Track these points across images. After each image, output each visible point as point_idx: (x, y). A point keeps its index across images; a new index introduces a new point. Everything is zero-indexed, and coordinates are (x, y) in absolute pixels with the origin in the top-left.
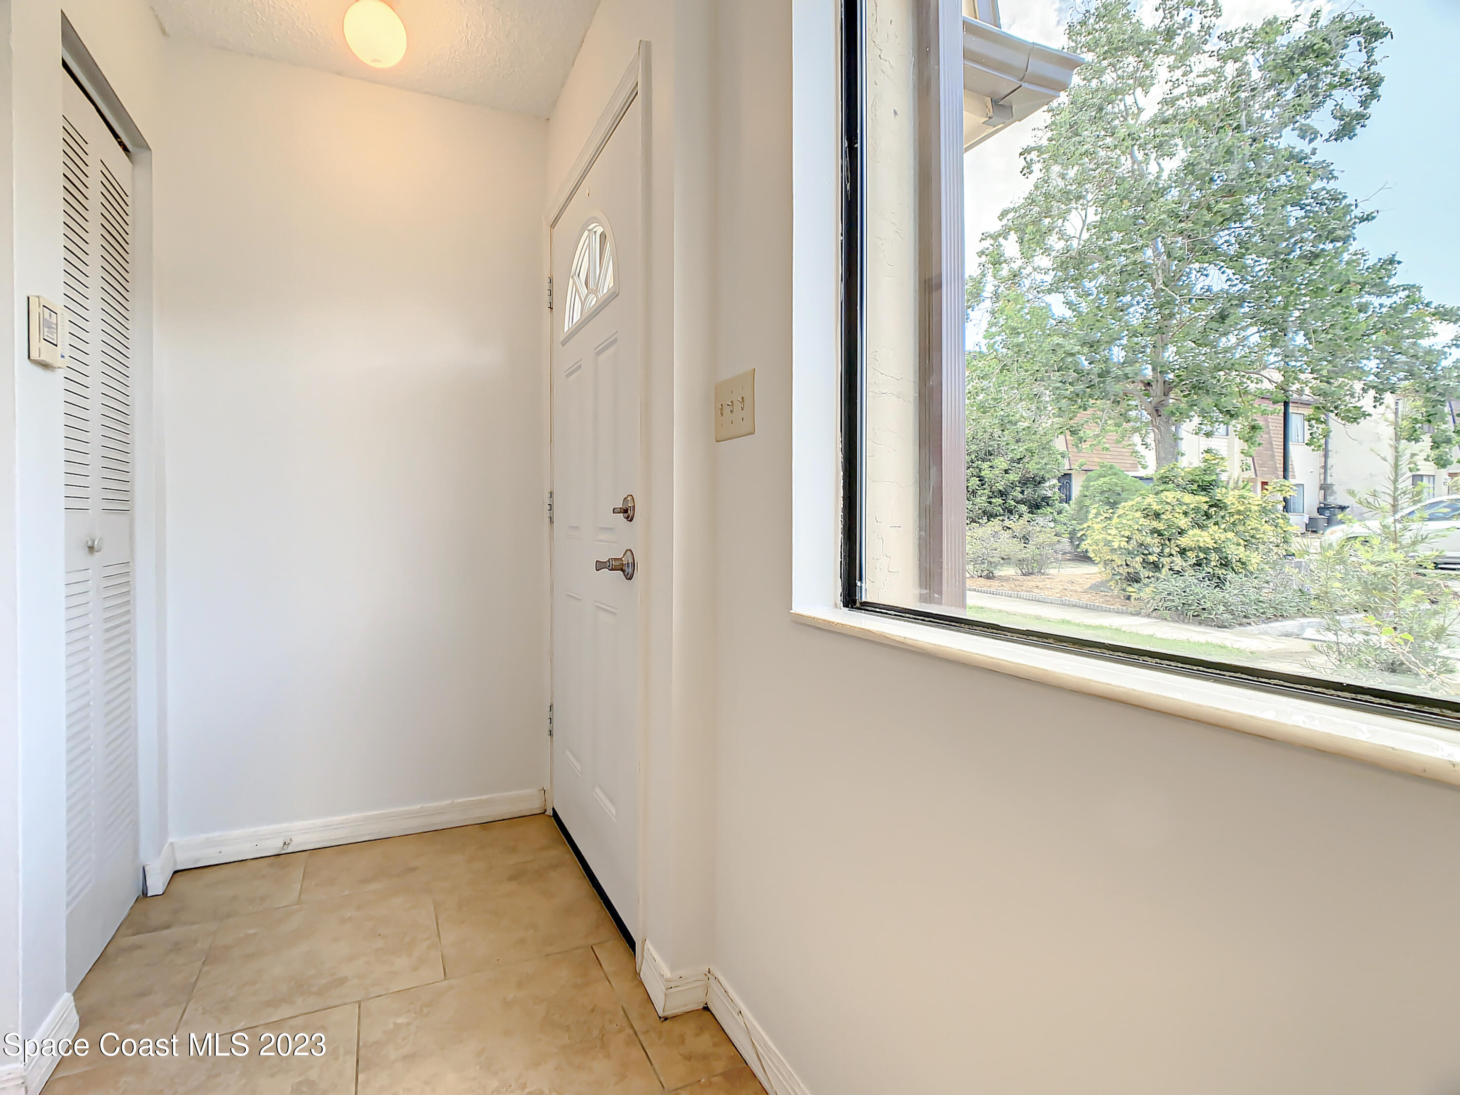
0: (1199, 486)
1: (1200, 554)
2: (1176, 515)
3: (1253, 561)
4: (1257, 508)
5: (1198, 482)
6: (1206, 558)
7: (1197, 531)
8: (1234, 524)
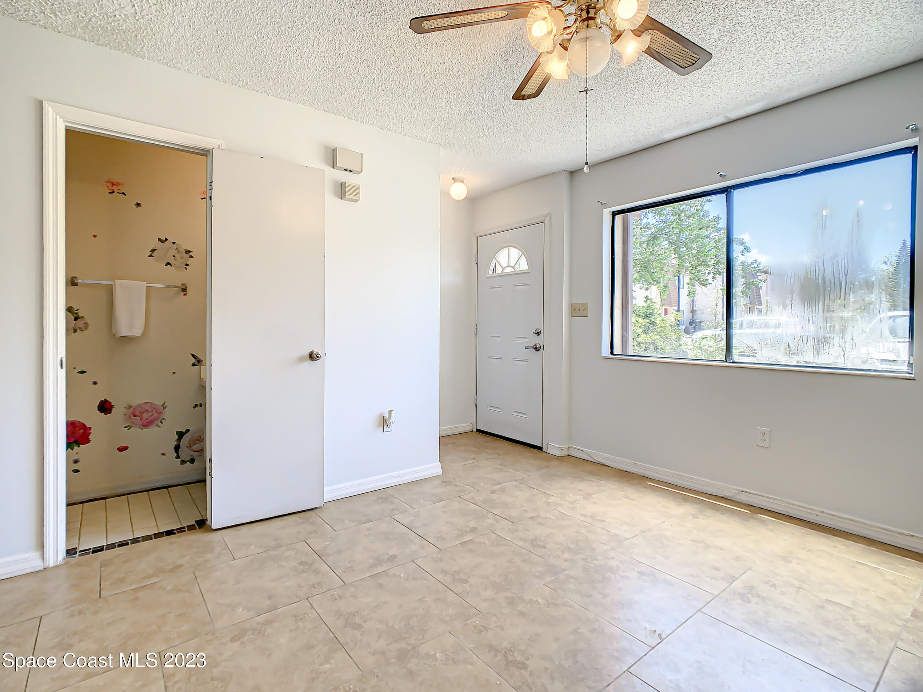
0: (645, 315)
1: (646, 345)
2: (636, 328)
3: (667, 348)
4: (668, 325)
5: (645, 313)
6: (649, 347)
7: (645, 335)
8: (660, 332)
